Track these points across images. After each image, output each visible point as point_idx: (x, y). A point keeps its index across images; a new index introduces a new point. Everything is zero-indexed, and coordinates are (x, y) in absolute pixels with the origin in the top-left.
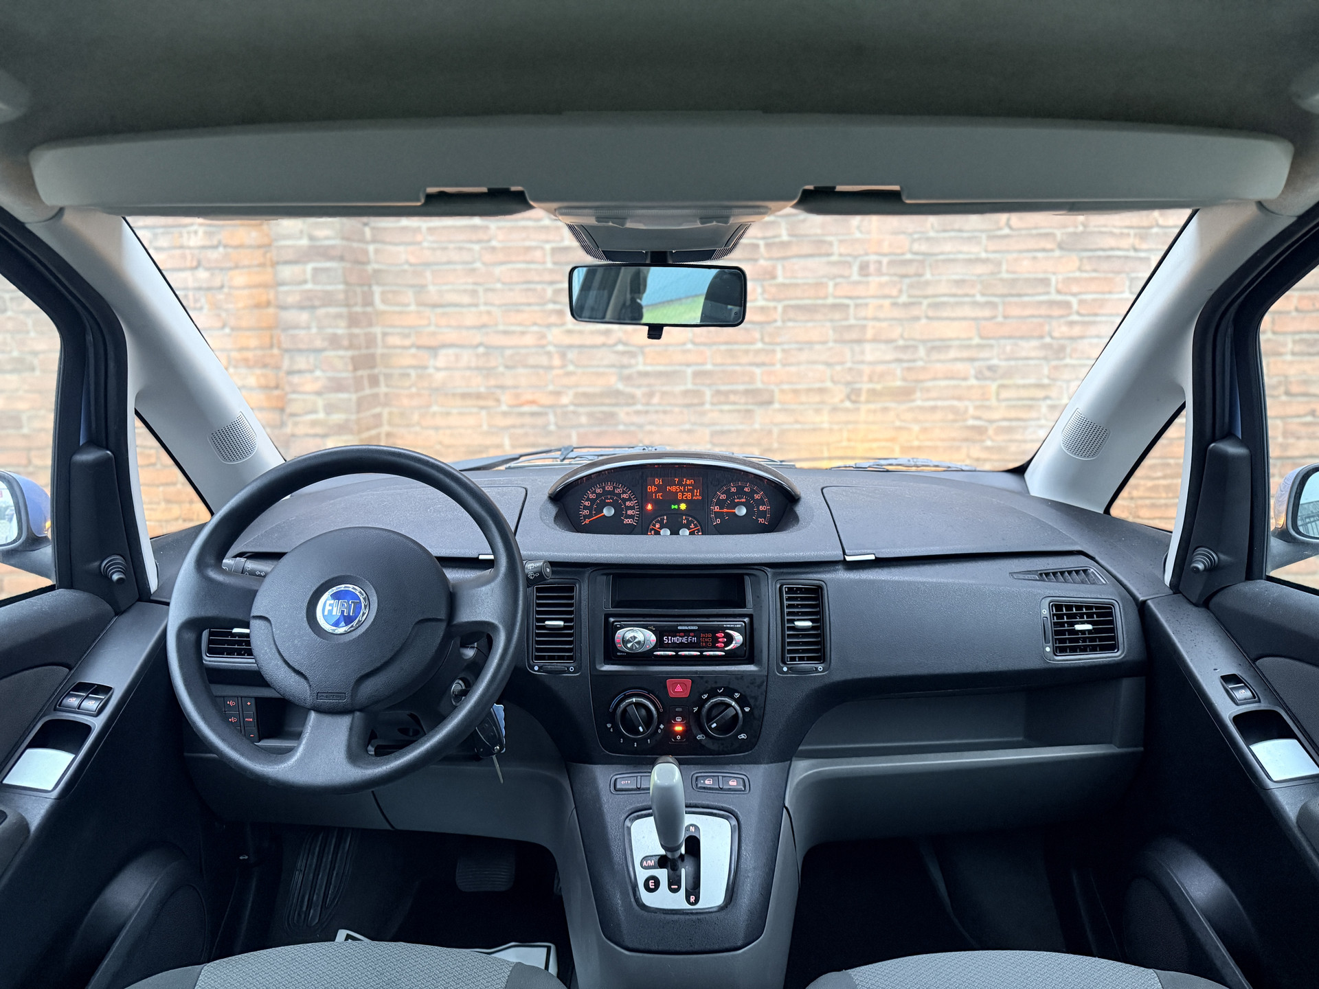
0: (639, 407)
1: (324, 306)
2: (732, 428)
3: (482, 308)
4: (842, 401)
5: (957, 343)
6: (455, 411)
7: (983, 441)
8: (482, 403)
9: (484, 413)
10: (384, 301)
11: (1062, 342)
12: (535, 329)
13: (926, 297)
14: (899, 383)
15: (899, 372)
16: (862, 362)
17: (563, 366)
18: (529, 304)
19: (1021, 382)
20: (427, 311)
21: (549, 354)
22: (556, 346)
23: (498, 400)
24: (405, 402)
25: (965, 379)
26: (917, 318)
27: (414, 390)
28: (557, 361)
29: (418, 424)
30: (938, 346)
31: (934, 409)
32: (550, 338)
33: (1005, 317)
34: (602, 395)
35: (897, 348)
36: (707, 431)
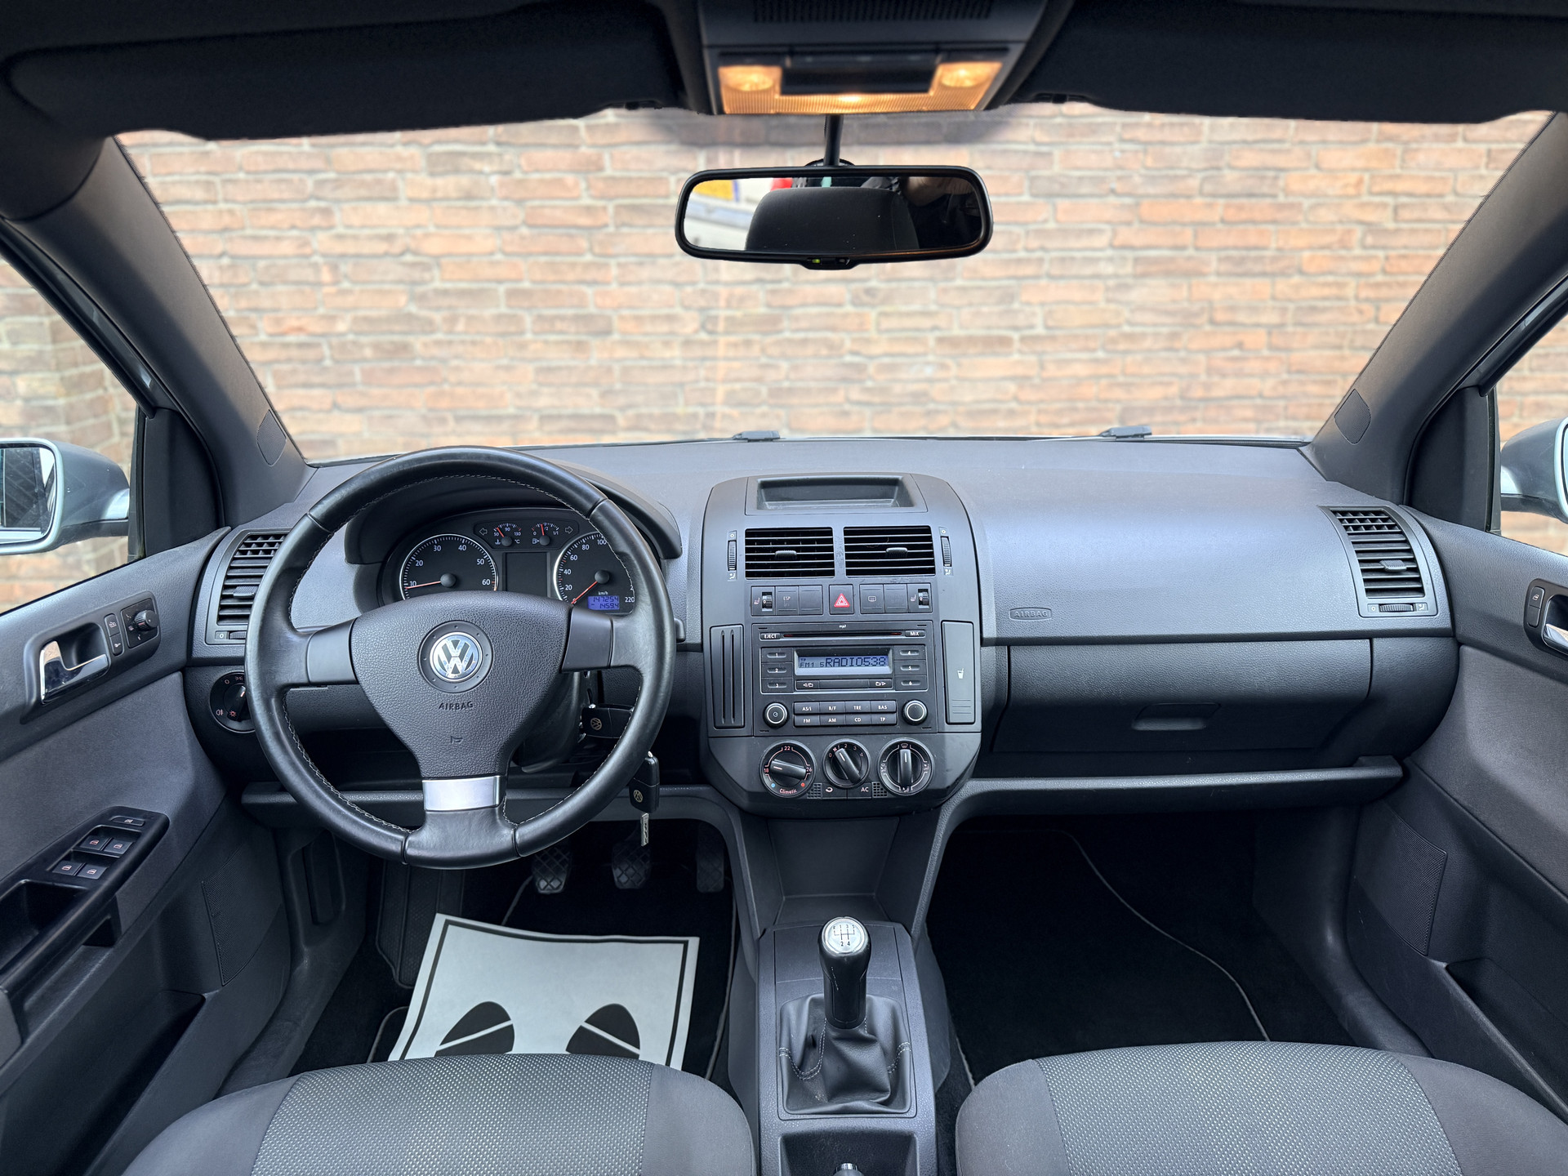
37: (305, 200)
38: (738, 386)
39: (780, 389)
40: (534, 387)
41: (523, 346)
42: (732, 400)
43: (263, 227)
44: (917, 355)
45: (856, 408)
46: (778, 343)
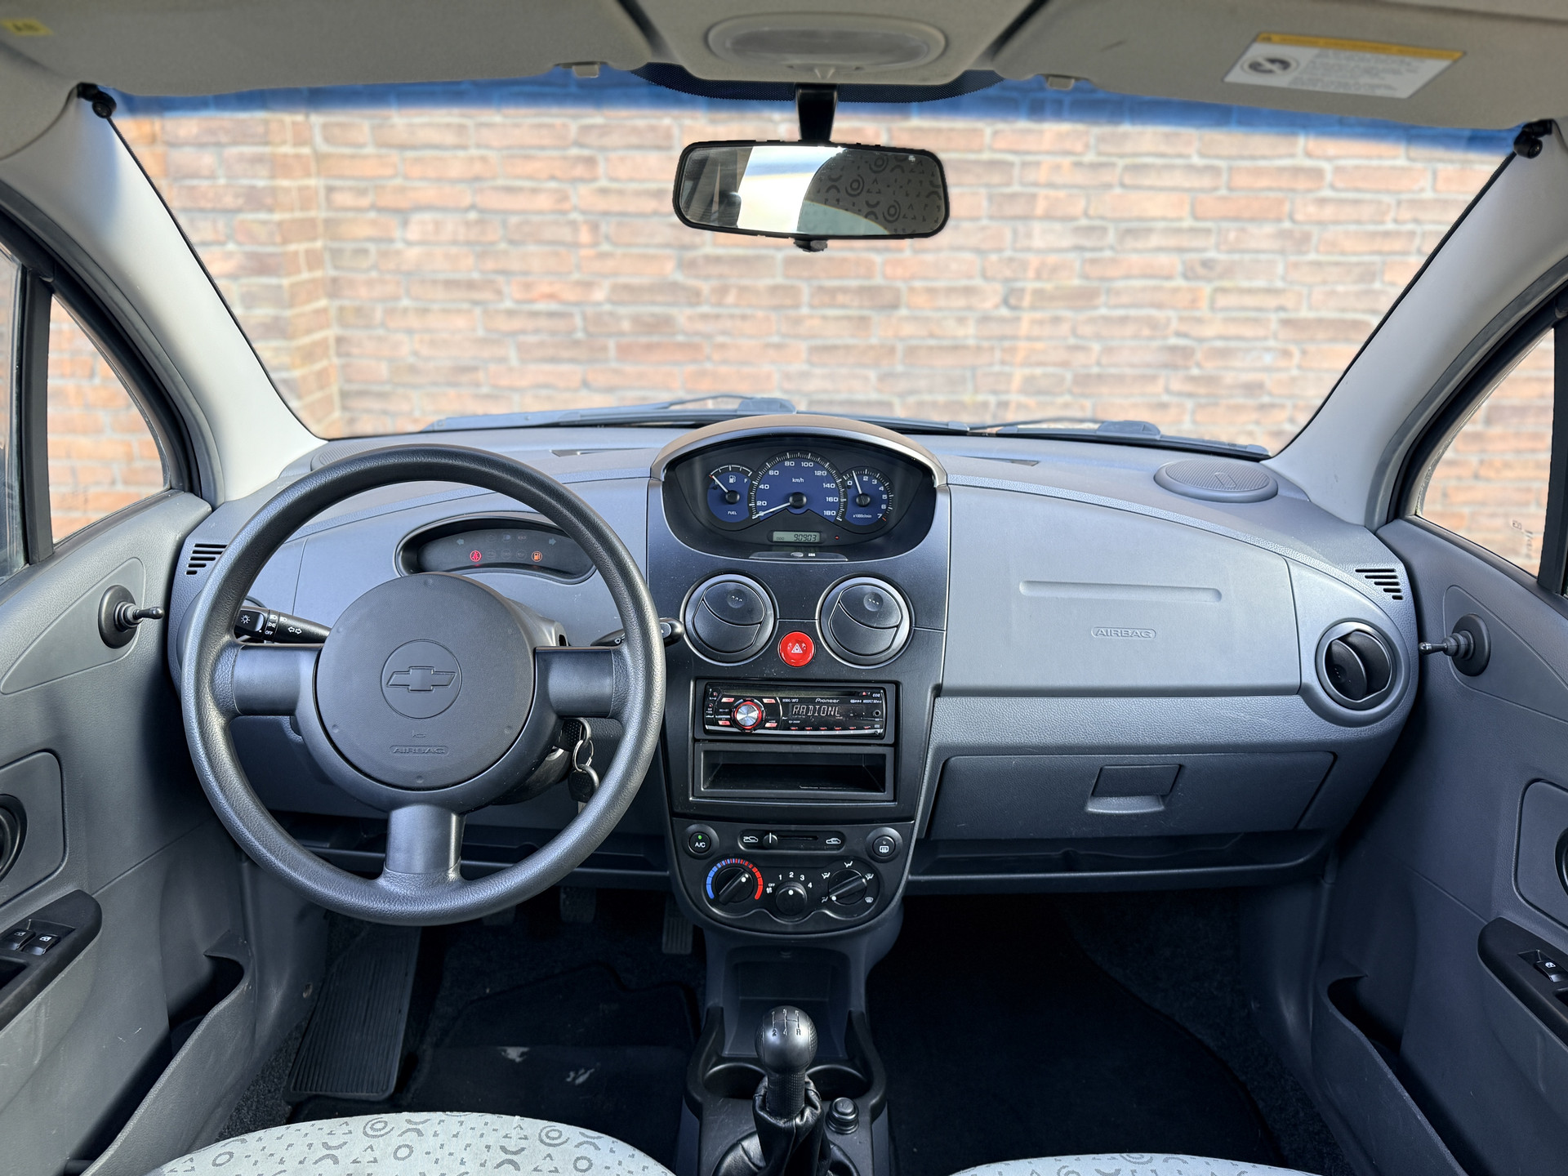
0: (705, 309)
1: (235, 143)
2: (839, 342)
3: (474, 152)
4: (997, 307)
5: (1161, 225)
6: (436, 307)
7: (1187, 368)
8: (477, 296)
9: (478, 311)
10: (327, 140)
11: (1307, 228)
12: (553, 185)
13: (1122, 156)
14: (1076, 282)
15: (1077, 265)
16: (1028, 249)
17: (595, 244)
18: (542, 148)
19: (1245, 284)
20: (395, 156)
21: (573, 224)
22: (583, 212)
23: (499, 292)
24: (363, 292)
25: (1169, 277)
26: (1108, 186)
27: (374, 274)
28: (585, 236)
29: (383, 325)
30: (1135, 229)
31: (1124, 320)
32: (574, 200)
33: (1230, 189)
34: (652, 289)
35: (1078, 230)
36: (803, 346)
37: (565, 148)
38: (1038, 371)
39: (1088, 376)
40: (805, 367)
41: (798, 321)
42: (1030, 387)
43: (518, 177)
44: (1256, 339)
45: (1174, 400)
46: (1092, 321)
